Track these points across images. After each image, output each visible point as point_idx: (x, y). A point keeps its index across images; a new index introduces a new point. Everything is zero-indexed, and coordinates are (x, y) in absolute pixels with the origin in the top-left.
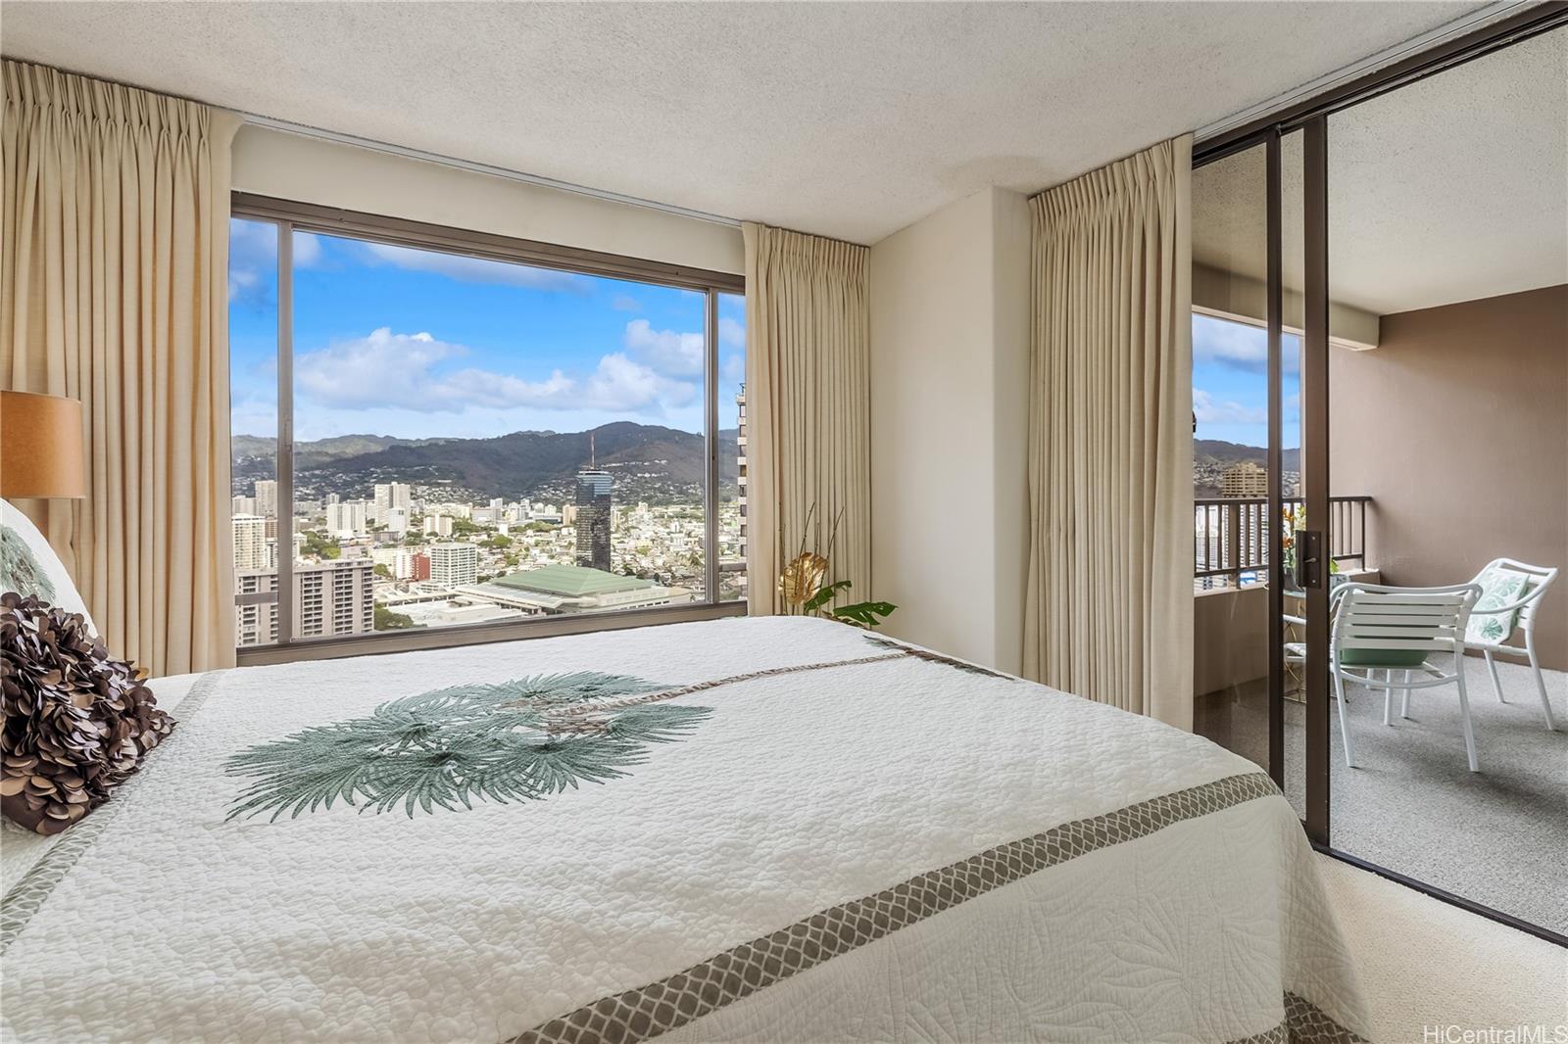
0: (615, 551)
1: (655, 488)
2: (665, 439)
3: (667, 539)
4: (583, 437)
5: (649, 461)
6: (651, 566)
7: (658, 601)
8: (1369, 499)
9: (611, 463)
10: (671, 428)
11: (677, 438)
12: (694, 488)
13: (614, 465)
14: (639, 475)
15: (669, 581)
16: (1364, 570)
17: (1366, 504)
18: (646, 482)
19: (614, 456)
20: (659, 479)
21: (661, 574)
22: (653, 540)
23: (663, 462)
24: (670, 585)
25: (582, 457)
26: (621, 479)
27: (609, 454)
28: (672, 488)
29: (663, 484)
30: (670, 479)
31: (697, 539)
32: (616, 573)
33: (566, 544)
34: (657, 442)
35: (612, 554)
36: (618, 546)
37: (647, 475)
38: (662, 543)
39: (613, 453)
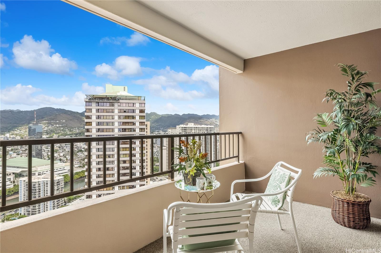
0: (44, 151)
1: (61, 130)
2: (65, 113)
3: (65, 147)
4: (32, 112)
5: (58, 121)
6: (59, 156)
7: (61, 168)
8: (241, 133)
9: (43, 121)
10: (67, 110)
11: (69, 113)
12: (75, 130)
13: (45, 122)
14: (54, 125)
15: (65, 161)
16: (239, 162)
17: (240, 135)
18: (57, 128)
19: (45, 119)
20: (62, 127)
21: (62, 159)
22: (59, 147)
23: (64, 121)
24: (66, 162)
25: (32, 119)
26: (48, 127)
27: (43, 118)
28: (67, 130)
29: (64, 128)
30: (66, 127)
31: (76, 146)
32: (44, 159)
33: (24, 149)
34: (62, 114)
35: (43, 152)
36: (45, 150)
37: (58, 125)
38: (63, 148)
39: (44, 118)
